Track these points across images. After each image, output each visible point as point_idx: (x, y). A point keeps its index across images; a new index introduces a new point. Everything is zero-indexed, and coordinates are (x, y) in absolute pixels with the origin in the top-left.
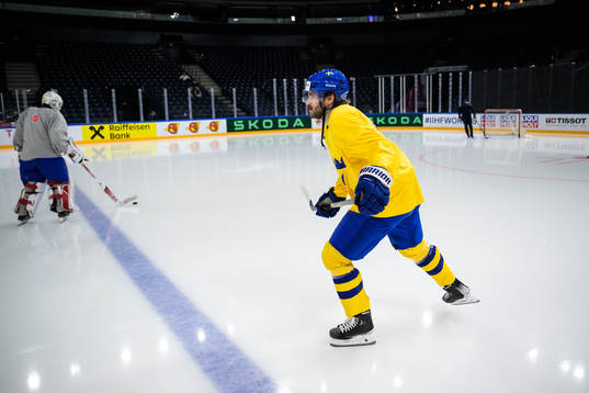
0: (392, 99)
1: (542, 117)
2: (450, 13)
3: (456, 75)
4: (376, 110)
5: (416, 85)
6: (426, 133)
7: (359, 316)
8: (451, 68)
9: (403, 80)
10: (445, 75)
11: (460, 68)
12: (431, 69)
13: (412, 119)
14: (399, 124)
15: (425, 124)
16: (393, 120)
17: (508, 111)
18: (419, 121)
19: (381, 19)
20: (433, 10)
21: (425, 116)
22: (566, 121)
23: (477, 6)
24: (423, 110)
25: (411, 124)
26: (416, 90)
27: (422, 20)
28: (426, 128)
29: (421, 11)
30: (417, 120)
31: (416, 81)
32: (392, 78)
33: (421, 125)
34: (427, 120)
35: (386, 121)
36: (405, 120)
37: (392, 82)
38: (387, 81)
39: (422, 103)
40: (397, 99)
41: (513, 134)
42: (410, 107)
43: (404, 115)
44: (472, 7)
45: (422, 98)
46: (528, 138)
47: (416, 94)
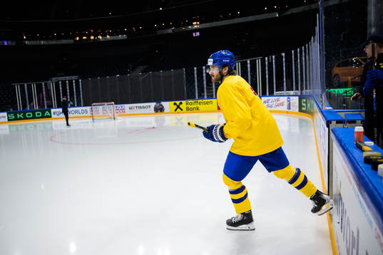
0: (27, 100)
1: (127, 106)
2: (64, 41)
3: (71, 82)
4: (15, 108)
5: (44, 89)
6: (54, 122)
7: (244, 214)
8: (68, 78)
9: (34, 87)
10: (64, 83)
11: (74, 78)
12: (54, 79)
13: (43, 113)
14: (34, 117)
15: (53, 116)
16: (29, 115)
17: (106, 104)
18: (49, 114)
19: (14, 43)
20: (51, 39)
21: (53, 110)
22: (140, 107)
23: (81, 38)
24: (50, 107)
25: (43, 117)
26: (44, 93)
27: (44, 45)
28: (54, 119)
29: (43, 39)
30: (47, 113)
31: (43, 86)
32: (26, 85)
33: (50, 117)
34: (54, 113)
35: (24, 115)
36: (39, 114)
37: (26, 87)
38: (22, 88)
39: (50, 102)
40: (31, 100)
41: (111, 118)
42: (41, 105)
43: (37, 111)
44: (78, 38)
45: (49, 98)
46: (120, 120)
47: (45, 96)
